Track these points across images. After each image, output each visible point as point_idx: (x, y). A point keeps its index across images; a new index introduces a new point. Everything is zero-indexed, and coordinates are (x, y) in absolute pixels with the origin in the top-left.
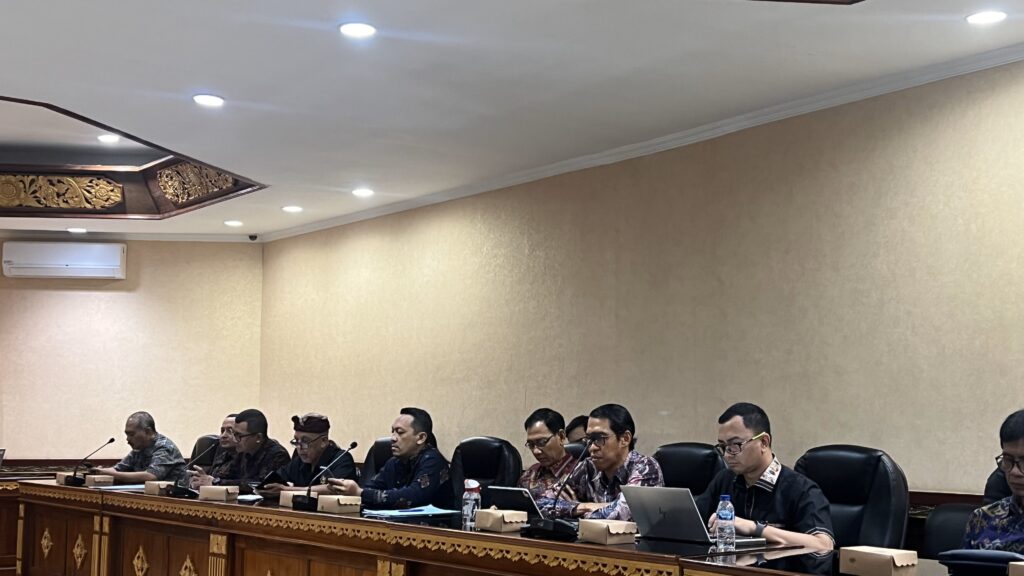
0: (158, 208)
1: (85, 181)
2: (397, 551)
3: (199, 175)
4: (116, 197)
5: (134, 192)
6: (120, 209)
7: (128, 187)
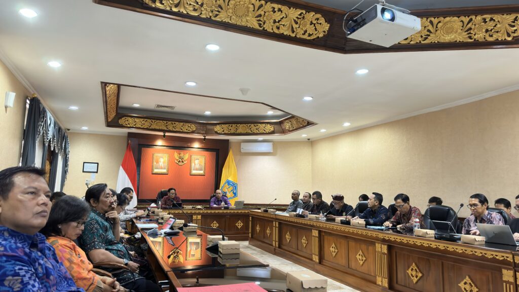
0: (283, 132)
1: (264, 125)
2: (384, 241)
3: (297, 122)
4: (272, 129)
5: (277, 127)
6: (273, 133)
7: (276, 126)
